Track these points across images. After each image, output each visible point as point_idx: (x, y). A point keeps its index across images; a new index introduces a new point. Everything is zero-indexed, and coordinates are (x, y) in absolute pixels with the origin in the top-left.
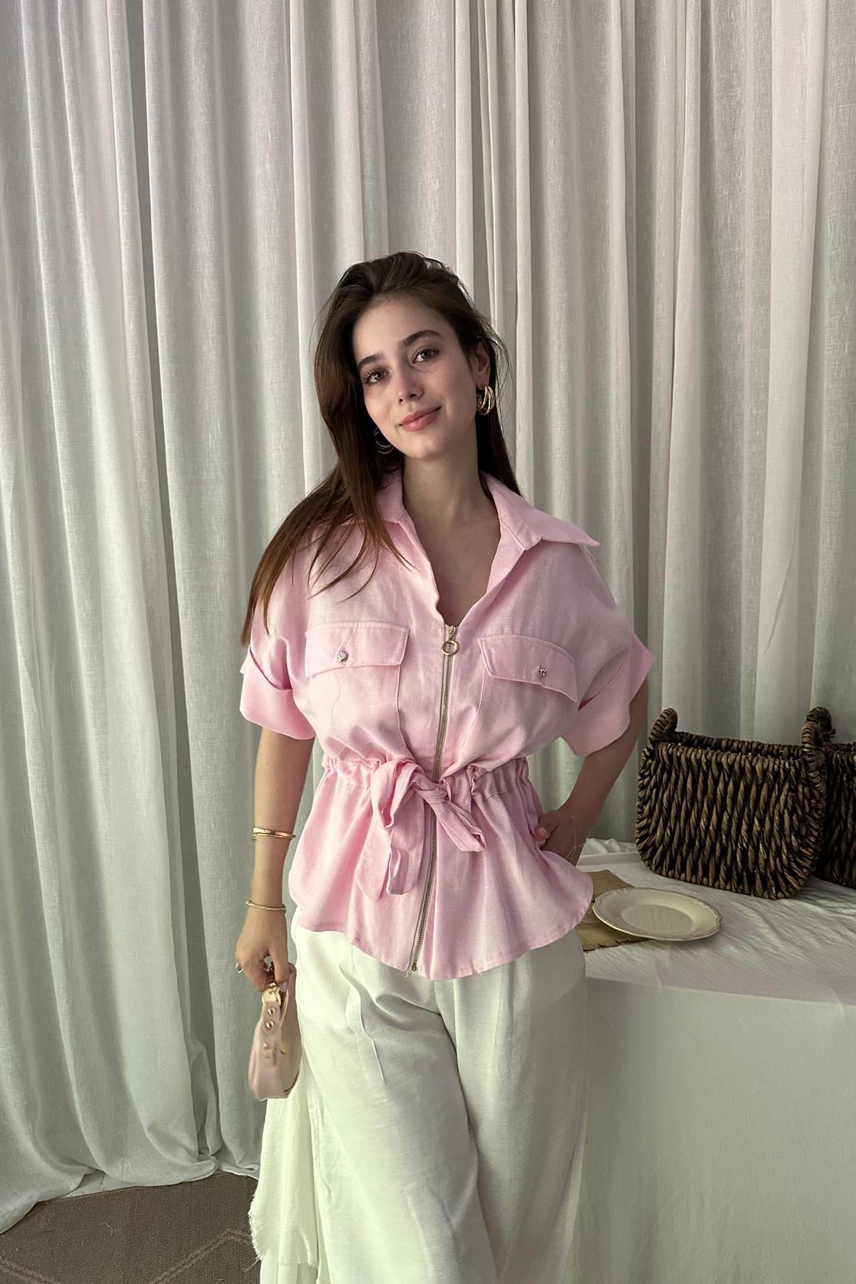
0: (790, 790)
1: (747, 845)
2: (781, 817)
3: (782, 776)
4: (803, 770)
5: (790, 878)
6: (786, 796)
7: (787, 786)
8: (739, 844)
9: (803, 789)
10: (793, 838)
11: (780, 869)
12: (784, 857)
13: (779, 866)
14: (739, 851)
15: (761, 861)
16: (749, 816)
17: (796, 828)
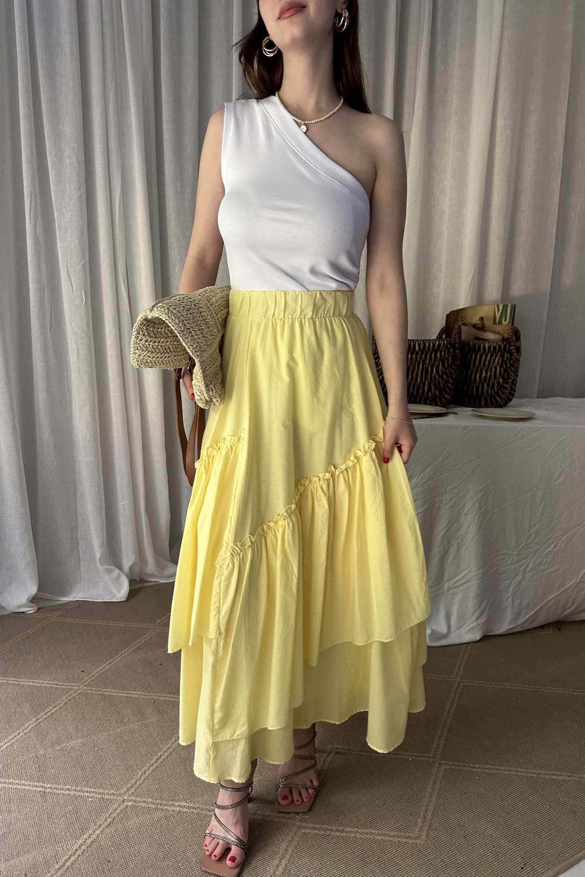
0: (500, 355)
1: (479, 384)
2: (496, 368)
3: (497, 349)
4: (508, 346)
5: (498, 398)
6: (499, 359)
7: (499, 353)
8: (475, 385)
9: (507, 355)
10: (501, 379)
11: (493, 395)
12: (495, 388)
13: (493, 392)
14: (475, 389)
15: (485, 391)
16: (481, 371)
17: (502, 374)
